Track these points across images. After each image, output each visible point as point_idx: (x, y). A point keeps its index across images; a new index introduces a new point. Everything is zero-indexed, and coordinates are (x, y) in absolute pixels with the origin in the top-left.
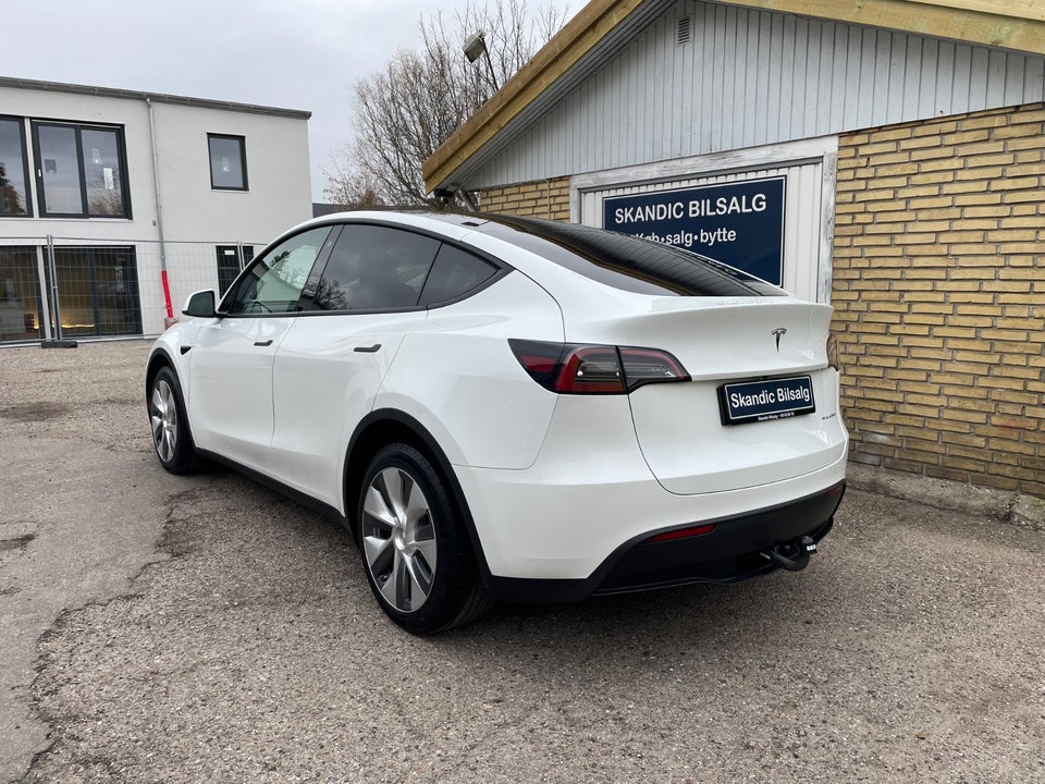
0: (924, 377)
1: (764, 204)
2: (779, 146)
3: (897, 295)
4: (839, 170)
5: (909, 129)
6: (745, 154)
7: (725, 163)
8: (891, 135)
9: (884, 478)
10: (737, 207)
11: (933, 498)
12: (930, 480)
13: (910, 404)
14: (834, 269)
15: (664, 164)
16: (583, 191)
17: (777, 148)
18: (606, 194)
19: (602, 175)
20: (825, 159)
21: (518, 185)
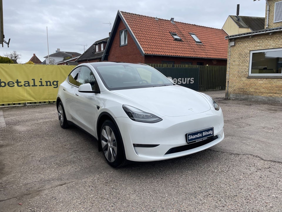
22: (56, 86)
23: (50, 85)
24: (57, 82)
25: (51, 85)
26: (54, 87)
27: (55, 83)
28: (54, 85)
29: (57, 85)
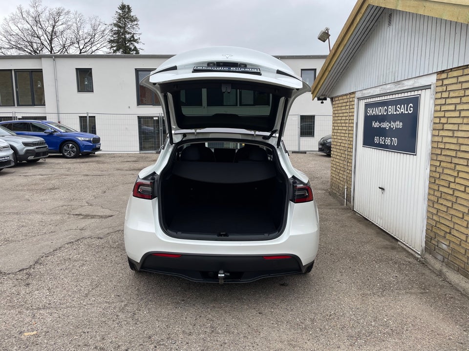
0: (461, 216)
1: (412, 109)
2: (417, 79)
3: (453, 165)
4: (436, 93)
5: (462, 70)
6: (406, 83)
7: (399, 87)
8: (455, 74)
9: (445, 270)
10: (403, 111)
11: (461, 287)
12: (462, 276)
13: (456, 230)
14: (432, 147)
15: (381, 87)
16: (359, 99)
17: (416, 80)
18: (366, 101)
19: (364, 92)
20: (432, 86)
21: (342, 96)
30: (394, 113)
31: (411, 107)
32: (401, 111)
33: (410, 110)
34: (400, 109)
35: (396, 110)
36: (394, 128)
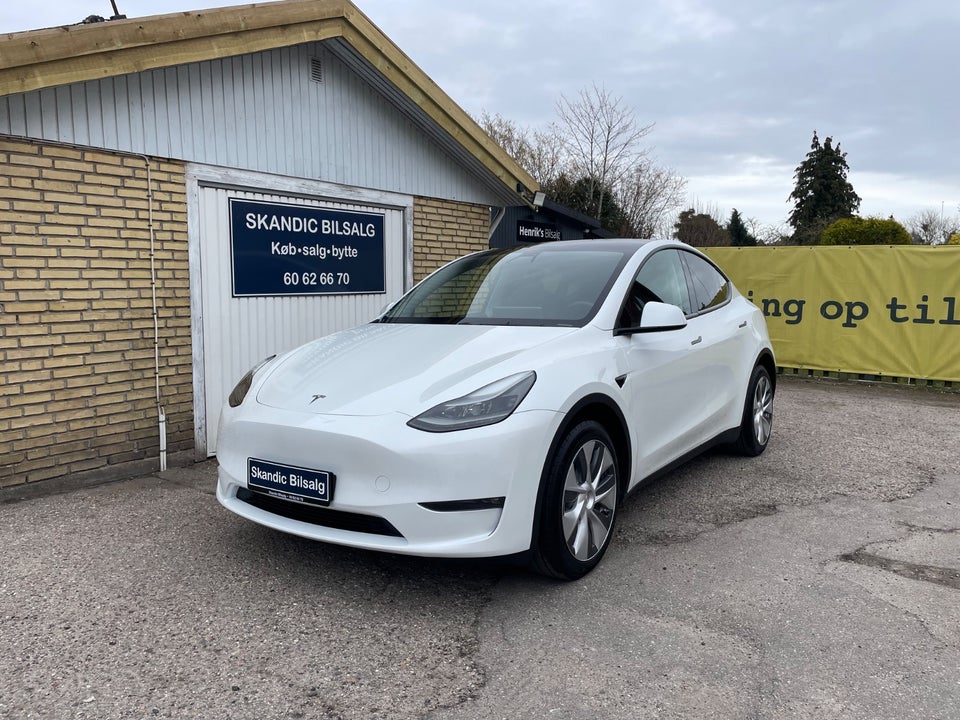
1: (374, 232)
10: (357, 231)
15: (302, 181)
16: (201, 183)
18: (231, 194)
20: (407, 209)
22: (795, 318)
23: (777, 314)
24: (800, 304)
25: (780, 315)
26: (788, 322)
27: (793, 308)
28: (787, 311)
29: (799, 313)
30: (338, 233)
31: (370, 228)
32: (353, 231)
33: (371, 233)
34: (351, 228)
35: (341, 229)
36: (339, 256)
